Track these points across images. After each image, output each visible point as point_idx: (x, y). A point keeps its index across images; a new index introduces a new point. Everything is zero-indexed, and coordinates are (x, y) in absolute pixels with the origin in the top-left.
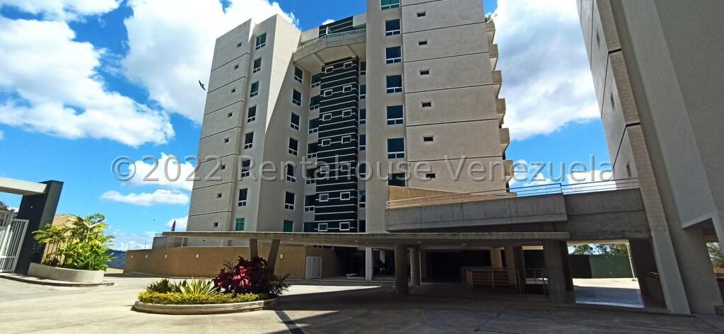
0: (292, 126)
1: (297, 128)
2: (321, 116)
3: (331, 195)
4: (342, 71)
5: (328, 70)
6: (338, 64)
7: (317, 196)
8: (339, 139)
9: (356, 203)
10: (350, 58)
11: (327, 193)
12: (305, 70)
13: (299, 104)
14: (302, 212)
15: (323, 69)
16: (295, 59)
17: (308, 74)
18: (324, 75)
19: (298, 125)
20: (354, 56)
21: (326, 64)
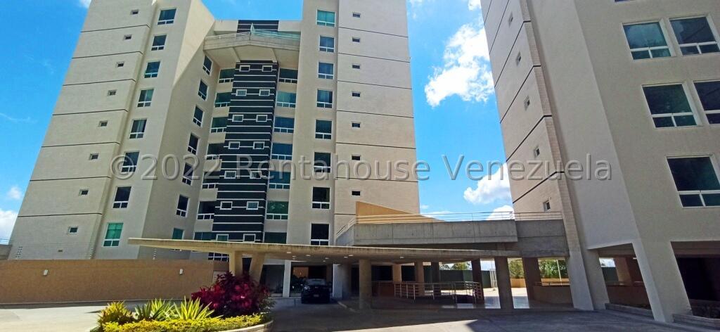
0: (195, 121)
1: (199, 124)
2: (230, 116)
3: (235, 203)
4: (261, 73)
5: (243, 69)
6: (256, 65)
8: (251, 143)
9: (264, 214)
10: (271, 62)
11: (230, 201)
12: (215, 63)
13: (204, 98)
14: (195, 220)
15: (238, 66)
16: (207, 47)
17: (217, 67)
18: (238, 72)
19: (200, 120)
20: (275, 61)
21: (242, 61)
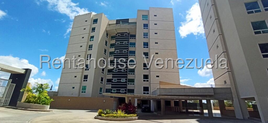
0: (104, 53)
2: (115, 51)
4: (124, 36)
6: (122, 34)
7: (112, 79)
9: (127, 83)
11: (116, 79)
12: (109, 34)
13: (107, 46)
14: (105, 85)
15: (116, 35)
16: (107, 30)
20: (128, 32)
21: (118, 33)
